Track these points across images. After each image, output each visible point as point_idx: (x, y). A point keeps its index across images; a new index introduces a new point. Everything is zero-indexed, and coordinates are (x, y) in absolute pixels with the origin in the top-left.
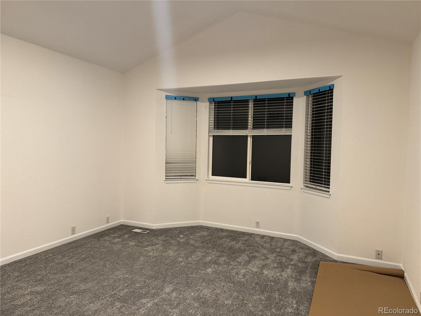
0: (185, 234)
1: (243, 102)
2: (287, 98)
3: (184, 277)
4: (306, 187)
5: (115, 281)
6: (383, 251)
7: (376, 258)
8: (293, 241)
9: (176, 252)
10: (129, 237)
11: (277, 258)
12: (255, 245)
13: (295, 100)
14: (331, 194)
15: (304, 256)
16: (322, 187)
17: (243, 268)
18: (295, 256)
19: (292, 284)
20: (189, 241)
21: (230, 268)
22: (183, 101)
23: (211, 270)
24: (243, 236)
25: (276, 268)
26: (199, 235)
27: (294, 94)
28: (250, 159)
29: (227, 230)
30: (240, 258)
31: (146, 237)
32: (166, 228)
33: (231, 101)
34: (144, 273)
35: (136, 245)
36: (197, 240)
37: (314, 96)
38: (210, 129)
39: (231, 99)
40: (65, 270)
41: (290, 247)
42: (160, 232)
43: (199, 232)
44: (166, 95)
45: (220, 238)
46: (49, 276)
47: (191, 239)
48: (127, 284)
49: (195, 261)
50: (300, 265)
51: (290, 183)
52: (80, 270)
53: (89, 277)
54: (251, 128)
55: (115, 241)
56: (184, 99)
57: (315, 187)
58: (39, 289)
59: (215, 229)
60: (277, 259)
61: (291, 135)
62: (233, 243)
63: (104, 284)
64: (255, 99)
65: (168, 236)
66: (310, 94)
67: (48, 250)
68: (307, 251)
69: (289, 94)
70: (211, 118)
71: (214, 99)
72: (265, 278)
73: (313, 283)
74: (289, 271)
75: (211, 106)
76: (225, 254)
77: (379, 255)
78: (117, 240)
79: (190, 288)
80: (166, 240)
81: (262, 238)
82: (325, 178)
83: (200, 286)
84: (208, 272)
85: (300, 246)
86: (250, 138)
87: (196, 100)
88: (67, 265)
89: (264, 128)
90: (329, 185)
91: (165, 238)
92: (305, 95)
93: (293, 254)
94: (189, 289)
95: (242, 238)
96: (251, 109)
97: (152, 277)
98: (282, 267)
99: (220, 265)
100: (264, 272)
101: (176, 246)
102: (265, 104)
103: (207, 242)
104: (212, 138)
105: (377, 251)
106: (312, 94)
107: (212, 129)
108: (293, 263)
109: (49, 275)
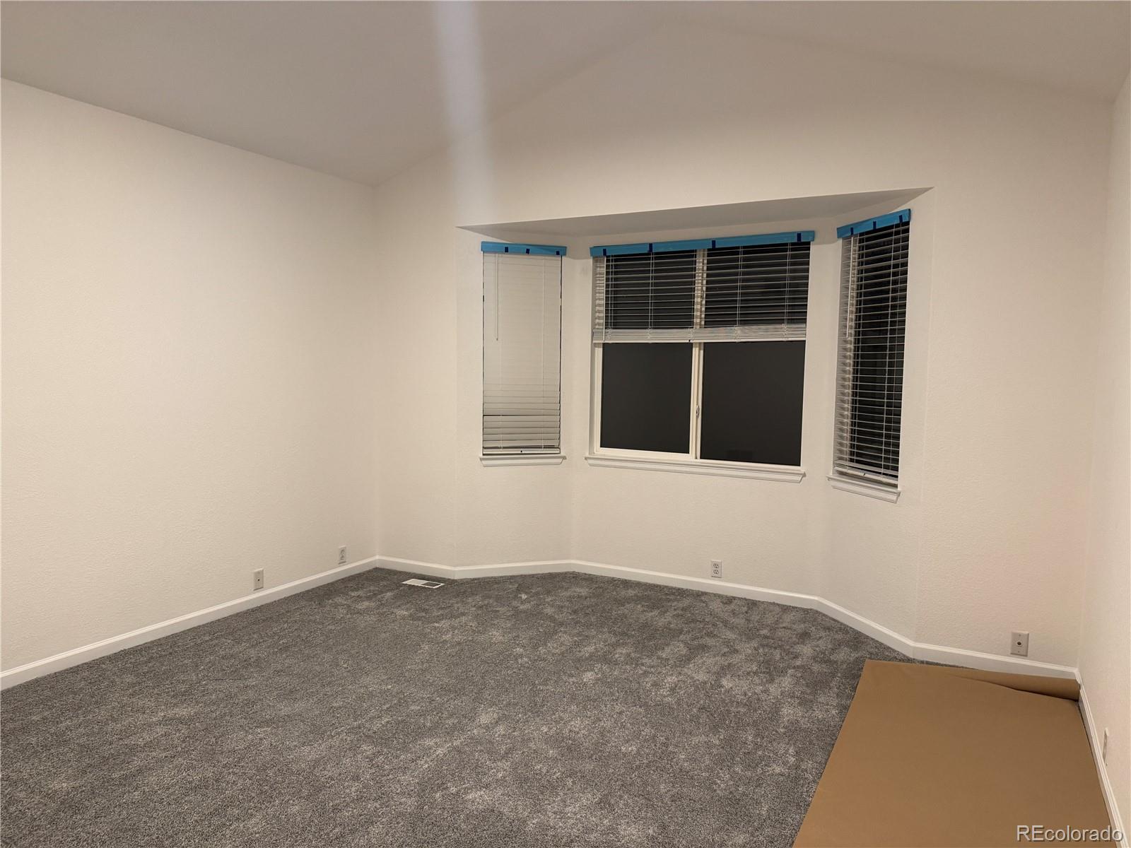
0: (533, 591)
1: (681, 257)
2: (793, 244)
3: (525, 690)
4: (842, 473)
5: (360, 698)
6: (1030, 635)
7: (1012, 654)
8: (806, 611)
9: (509, 633)
10: (395, 597)
11: (761, 650)
12: (707, 620)
13: (814, 249)
14: (900, 493)
15: (830, 646)
16: (880, 473)
17: (671, 672)
18: (806, 648)
19: (789, 712)
20: (542, 609)
21: (641, 672)
22: (526, 256)
23: (592, 675)
24: (679, 597)
25: (755, 673)
26: (568, 594)
27: (812, 234)
28: (697, 404)
29: (638, 584)
30: (668, 650)
31: (437, 598)
32: (484, 578)
33: (649, 254)
34: (431, 681)
35: (411, 615)
36: (562, 607)
37: (863, 239)
38: (597, 327)
39: (648, 249)
40: (243, 672)
41: (795, 627)
42: (471, 587)
43: (568, 588)
44: (483, 243)
45: (621, 602)
46: (206, 685)
47: (548, 603)
48: (388, 706)
49: (553, 654)
50: (816, 668)
51: (799, 465)
52: (278, 672)
53: (298, 688)
54: (701, 325)
55: (360, 607)
56: (528, 251)
57: (861, 474)
58: (183, 711)
59: (608, 582)
60: (758, 654)
61: (805, 341)
62: (653, 613)
63: (335, 705)
64: (711, 247)
65: (490, 597)
66: (852, 234)
67: (200, 626)
68: (839, 636)
69: (799, 235)
70: (600, 299)
71: (605, 251)
72: (726, 696)
73: (844, 709)
74: (786, 682)
75: (598, 269)
76: (631, 640)
77: (1020, 646)
78: (366, 604)
79: (538, 716)
80: (487, 606)
81: (726, 603)
82: (887, 452)
83: (564, 711)
84: (585, 680)
85: (823, 623)
86: (698, 349)
87: (559, 252)
88: (245, 661)
89: (733, 323)
90: (896, 469)
91: (482, 601)
92: (839, 237)
93: (803, 643)
94: (536, 718)
95: (675, 603)
96: (700, 274)
97: (450, 689)
98: (770, 671)
99: (616, 665)
100: (724, 682)
101: (508, 619)
102: (737, 260)
103: (587, 612)
104: (601, 349)
105: (1015, 635)
106: (856, 236)
107: (601, 327)
108: (798, 663)
109: (204, 683)
